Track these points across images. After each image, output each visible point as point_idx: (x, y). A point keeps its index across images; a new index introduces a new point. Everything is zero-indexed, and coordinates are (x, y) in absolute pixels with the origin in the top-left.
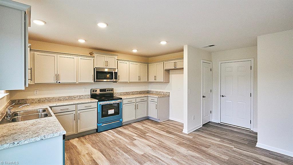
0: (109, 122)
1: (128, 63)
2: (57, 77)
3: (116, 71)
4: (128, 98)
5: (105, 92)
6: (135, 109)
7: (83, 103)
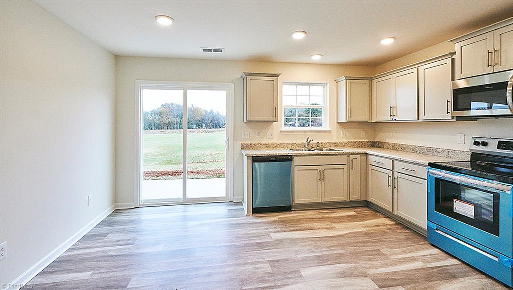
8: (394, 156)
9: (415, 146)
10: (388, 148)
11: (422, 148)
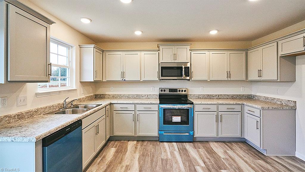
0: (175, 132)
1: (207, 52)
2: (123, 74)
3: (189, 65)
4: (203, 103)
5: (175, 93)
6: (217, 121)
7: (142, 104)
8: (136, 102)
9: (129, 95)
10: (109, 98)
11: (133, 95)
